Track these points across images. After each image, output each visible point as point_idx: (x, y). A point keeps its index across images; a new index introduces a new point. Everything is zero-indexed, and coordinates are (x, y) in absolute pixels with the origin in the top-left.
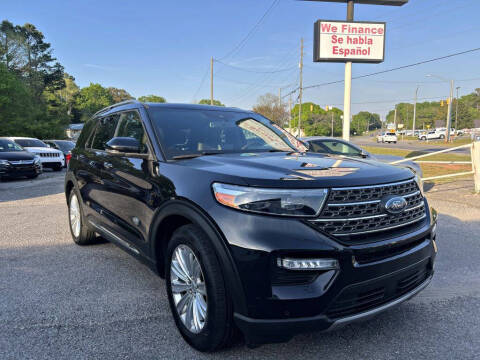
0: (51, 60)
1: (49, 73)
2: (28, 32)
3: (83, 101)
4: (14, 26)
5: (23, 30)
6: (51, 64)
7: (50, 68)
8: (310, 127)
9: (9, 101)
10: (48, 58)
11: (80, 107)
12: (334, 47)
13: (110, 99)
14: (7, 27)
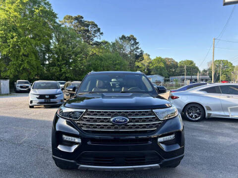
1: (138, 54)
2: (131, 38)
3: (153, 65)
4: (126, 37)
5: (129, 38)
6: (139, 50)
7: (138, 52)
10: (137, 48)
11: (151, 68)
13: (165, 63)
14: (123, 38)
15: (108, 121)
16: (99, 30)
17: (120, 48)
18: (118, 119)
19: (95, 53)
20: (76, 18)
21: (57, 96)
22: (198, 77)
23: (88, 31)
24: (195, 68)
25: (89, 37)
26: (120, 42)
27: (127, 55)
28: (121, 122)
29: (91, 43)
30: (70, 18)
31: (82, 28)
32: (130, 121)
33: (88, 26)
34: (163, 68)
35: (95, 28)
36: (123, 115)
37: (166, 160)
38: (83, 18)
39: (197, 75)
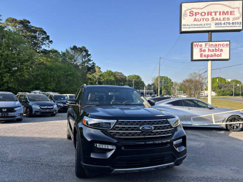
0: (91, 61)
1: (90, 66)
2: (83, 50)
3: (103, 78)
4: (78, 47)
5: (81, 49)
6: (91, 63)
7: (90, 64)
8: (219, 90)
9: (71, 78)
10: (89, 60)
11: (102, 81)
12: (201, 54)
13: (115, 76)
14: (75, 48)
15: (138, 130)
16: (48, 37)
17: (71, 59)
18: (146, 127)
19: (43, 62)
20: (21, 22)
21: (15, 109)
22: (144, 91)
23: (35, 37)
24: (141, 83)
25: (36, 44)
26: (72, 52)
27: (78, 66)
28: (148, 130)
29: (38, 51)
30: (13, 20)
31: (29, 34)
32: (155, 129)
33: (35, 32)
34: (114, 81)
35: (43, 35)
36: (148, 124)
37: (178, 159)
38: (29, 23)
39: (143, 89)
